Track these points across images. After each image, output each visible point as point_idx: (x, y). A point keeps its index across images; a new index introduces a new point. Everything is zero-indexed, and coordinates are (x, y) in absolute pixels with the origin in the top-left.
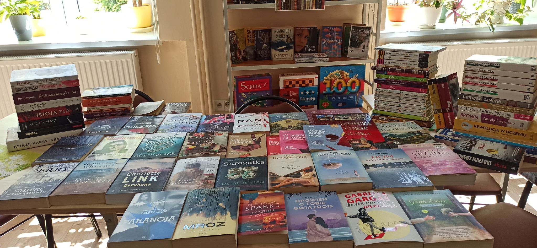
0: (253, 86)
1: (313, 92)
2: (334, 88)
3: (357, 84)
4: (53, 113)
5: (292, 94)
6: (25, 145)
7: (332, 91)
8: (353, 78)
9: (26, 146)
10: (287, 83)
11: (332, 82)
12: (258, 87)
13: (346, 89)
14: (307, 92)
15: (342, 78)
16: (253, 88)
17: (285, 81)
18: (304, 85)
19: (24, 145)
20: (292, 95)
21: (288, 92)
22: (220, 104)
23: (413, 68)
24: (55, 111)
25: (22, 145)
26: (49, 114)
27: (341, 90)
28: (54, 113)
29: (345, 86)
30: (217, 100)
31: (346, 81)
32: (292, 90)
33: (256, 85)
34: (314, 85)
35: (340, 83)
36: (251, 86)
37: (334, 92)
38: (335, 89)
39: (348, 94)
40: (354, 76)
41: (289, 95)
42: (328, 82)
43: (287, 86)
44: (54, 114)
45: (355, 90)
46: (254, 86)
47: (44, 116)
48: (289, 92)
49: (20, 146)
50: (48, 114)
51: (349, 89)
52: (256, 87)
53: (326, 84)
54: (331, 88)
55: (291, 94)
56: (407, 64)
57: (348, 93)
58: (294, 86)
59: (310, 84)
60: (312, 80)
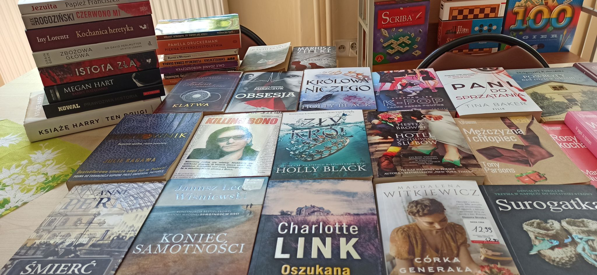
0: (400, 17)
1: (494, 27)
2: (529, 20)
3: (569, 15)
4: (105, 67)
5: (461, 30)
6: (59, 129)
7: (525, 26)
8: (562, 4)
9: (61, 130)
10: (455, 13)
11: (527, 11)
12: (407, 20)
13: (549, 21)
14: (485, 28)
15: (544, 3)
17: (452, 10)
18: (481, 16)
19: (57, 130)
20: (461, 32)
21: (454, 28)
24: (108, 65)
25: (53, 130)
26: (99, 69)
27: (540, 24)
28: (108, 68)
29: (548, 17)
31: (551, 10)
32: (460, 24)
33: (405, 17)
34: (498, 16)
35: (540, 13)
36: (397, 18)
37: (528, 28)
38: (530, 23)
39: (551, 31)
41: (455, 32)
42: (521, 11)
43: (455, 18)
44: (107, 70)
45: (563, 24)
46: (402, 17)
47: (89, 73)
48: (456, 27)
49: (49, 131)
50: (96, 69)
51: (554, 22)
52: (404, 19)
53: (516, 13)
54: (524, 21)
55: (458, 31)
57: (550, 28)
58: (465, 17)
59: (492, 15)
60: (495, 8)
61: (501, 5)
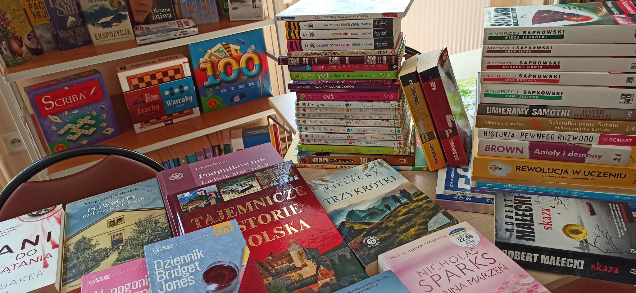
0: (68, 98)
1: (186, 88)
2: (220, 74)
3: (257, 62)
5: (150, 98)
7: (218, 80)
8: (247, 53)
10: (135, 82)
11: (214, 66)
13: (240, 71)
14: (176, 90)
15: (229, 55)
16: (69, 101)
17: (129, 79)
18: (166, 79)
20: (150, 100)
21: (141, 97)
22: (15, 139)
23: (365, 53)
27: (233, 76)
29: (238, 67)
30: (8, 134)
31: (238, 60)
32: (146, 91)
34: (186, 76)
35: (228, 65)
36: (65, 99)
37: (222, 81)
38: (223, 76)
39: (247, 80)
40: (248, 50)
41: (144, 101)
42: (208, 66)
43: (136, 87)
45: (255, 71)
46: (71, 98)
48: (143, 96)
51: (245, 71)
52: (76, 99)
53: (205, 70)
54: (215, 76)
55: (147, 99)
56: (350, 45)
57: (245, 78)
58: (149, 84)
59: (178, 76)
60: (179, 69)
61: (183, 65)
